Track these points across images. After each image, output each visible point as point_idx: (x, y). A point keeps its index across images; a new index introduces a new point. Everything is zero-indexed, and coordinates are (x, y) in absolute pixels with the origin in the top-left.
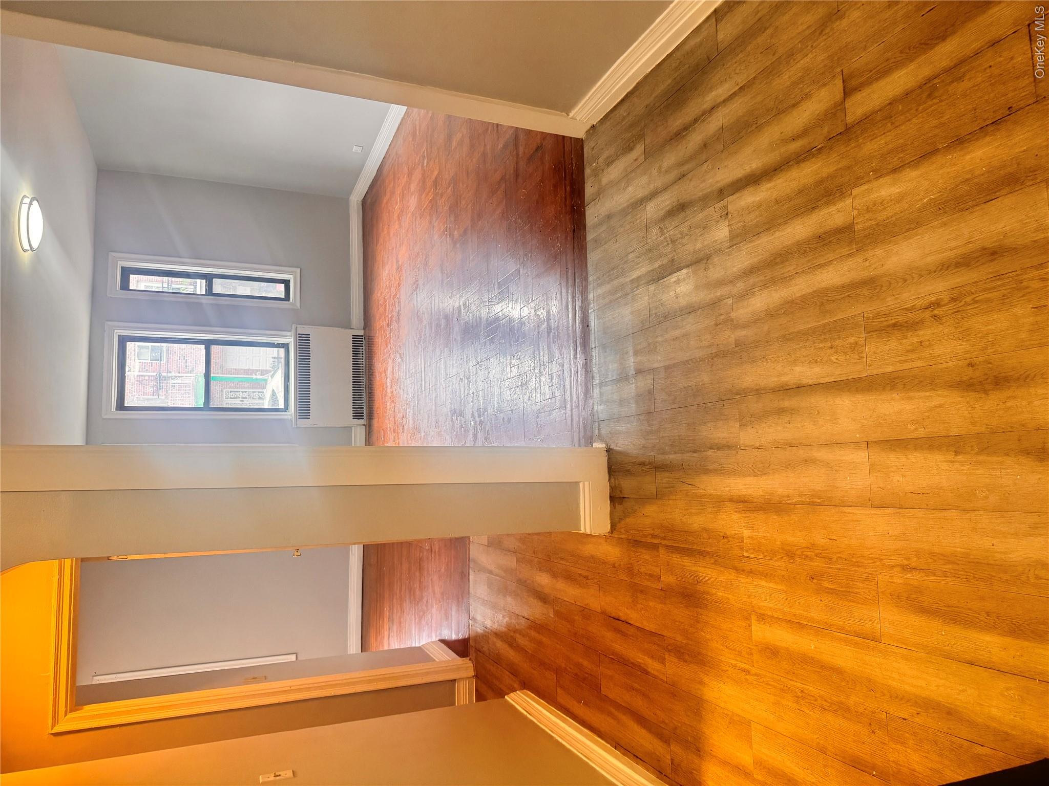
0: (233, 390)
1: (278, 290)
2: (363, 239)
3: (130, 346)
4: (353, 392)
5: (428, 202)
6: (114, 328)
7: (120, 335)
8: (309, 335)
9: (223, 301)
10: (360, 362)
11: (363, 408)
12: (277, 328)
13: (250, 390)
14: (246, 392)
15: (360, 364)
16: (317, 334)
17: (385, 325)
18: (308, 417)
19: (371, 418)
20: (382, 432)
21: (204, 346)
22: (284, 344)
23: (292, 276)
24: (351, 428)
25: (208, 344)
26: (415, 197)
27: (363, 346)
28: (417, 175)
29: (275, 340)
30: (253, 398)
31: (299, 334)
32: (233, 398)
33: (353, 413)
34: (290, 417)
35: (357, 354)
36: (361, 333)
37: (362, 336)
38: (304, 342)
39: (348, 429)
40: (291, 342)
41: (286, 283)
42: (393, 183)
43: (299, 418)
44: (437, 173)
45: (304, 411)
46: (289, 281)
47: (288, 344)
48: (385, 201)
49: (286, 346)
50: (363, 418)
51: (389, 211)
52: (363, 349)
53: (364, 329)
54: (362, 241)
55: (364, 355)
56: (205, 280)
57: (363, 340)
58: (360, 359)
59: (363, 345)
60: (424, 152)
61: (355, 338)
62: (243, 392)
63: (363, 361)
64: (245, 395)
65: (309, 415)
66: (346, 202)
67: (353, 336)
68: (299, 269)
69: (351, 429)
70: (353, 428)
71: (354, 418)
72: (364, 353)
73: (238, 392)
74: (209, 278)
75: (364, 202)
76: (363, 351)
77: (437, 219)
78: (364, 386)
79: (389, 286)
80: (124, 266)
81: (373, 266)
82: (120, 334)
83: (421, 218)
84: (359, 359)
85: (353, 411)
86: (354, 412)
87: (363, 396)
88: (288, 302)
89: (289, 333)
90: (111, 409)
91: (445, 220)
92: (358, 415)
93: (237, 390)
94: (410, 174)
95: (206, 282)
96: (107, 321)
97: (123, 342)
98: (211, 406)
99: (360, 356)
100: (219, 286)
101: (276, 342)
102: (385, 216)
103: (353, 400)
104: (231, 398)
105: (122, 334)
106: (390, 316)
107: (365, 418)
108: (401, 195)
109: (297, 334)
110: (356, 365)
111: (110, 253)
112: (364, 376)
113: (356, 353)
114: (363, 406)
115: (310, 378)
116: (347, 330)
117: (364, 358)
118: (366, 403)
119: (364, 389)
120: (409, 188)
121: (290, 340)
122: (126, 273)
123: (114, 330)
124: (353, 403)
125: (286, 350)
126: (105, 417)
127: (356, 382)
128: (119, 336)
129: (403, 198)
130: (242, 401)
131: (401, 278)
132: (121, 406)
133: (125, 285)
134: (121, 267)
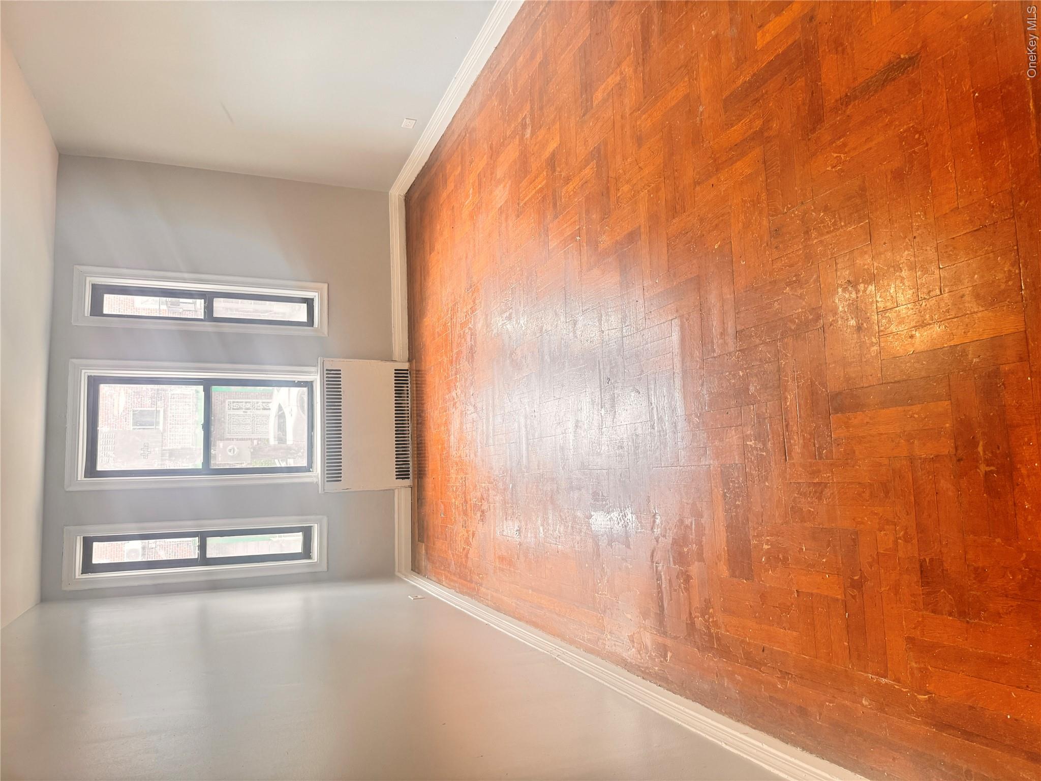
0: (236, 400)
1: (299, 313)
2: (407, 245)
3: (104, 389)
4: (396, 444)
5: (534, 192)
6: (81, 368)
7: (91, 376)
8: (340, 370)
9: (227, 328)
10: (405, 403)
11: (409, 464)
12: (298, 362)
13: (254, 401)
14: (250, 402)
15: (404, 407)
16: (351, 370)
17: (445, 361)
18: (339, 479)
19: (420, 477)
20: (443, 506)
21: (202, 387)
22: (307, 382)
23: (317, 293)
24: (393, 490)
25: (208, 385)
26: (505, 186)
27: (408, 384)
28: (510, 154)
29: (296, 378)
30: (257, 409)
31: (327, 370)
32: (235, 409)
33: (396, 472)
34: (315, 480)
35: (401, 394)
36: (406, 366)
37: (407, 370)
38: (333, 380)
39: (392, 491)
40: (316, 379)
41: (309, 302)
42: (460, 168)
43: (327, 481)
44: (555, 145)
45: (334, 472)
46: (312, 300)
47: (312, 382)
48: (444, 195)
49: (309, 385)
50: (409, 478)
51: (453, 207)
52: (409, 387)
53: (409, 361)
54: (405, 247)
55: (409, 395)
56: (203, 301)
57: (408, 375)
58: (404, 400)
59: (409, 382)
60: (524, 118)
61: (398, 372)
62: (246, 402)
63: (408, 403)
64: (249, 406)
65: (341, 477)
66: (384, 197)
67: (395, 370)
68: (326, 285)
69: (394, 493)
70: (396, 491)
71: (397, 478)
72: (409, 392)
73: (241, 402)
74: (209, 298)
75: (408, 198)
76: (408, 390)
77: (556, 217)
78: (410, 435)
79: (453, 309)
80: (96, 283)
81: (425, 279)
82: (90, 374)
83: (518, 217)
84: (402, 400)
85: (396, 468)
86: (397, 470)
87: (409, 449)
88: (311, 328)
89: (313, 369)
90: (77, 478)
91: (576, 217)
92: (402, 474)
93: (241, 401)
94: (494, 153)
95: (205, 303)
96: (71, 358)
97: (94, 384)
98: (213, 467)
99: (404, 397)
100: (222, 308)
101: (296, 380)
102: (445, 214)
103: (396, 454)
104: (233, 409)
105: (93, 375)
106: (455, 351)
107: (411, 478)
108: (477, 184)
109: (325, 369)
110: (399, 408)
111: (75, 266)
112: (409, 422)
113: (399, 392)
114: (409, 461)
115: (341, 427)
116: (388, 363)
117: (409, 399)
118: (413, 457)
119: (410, 439)
120: (492, 174)
121: (316, 378)
122: (98, 292)
123: (81, 369)
124: (396, 458)
125: (310, 389)
126: (67, 490)
127: (400, 431)
128: (88, 376)
129: (480, 188)
130: (246, 412)
131: (477, 301)
132: (91, 470)
133: (97, 308)
134: (92, 285)
